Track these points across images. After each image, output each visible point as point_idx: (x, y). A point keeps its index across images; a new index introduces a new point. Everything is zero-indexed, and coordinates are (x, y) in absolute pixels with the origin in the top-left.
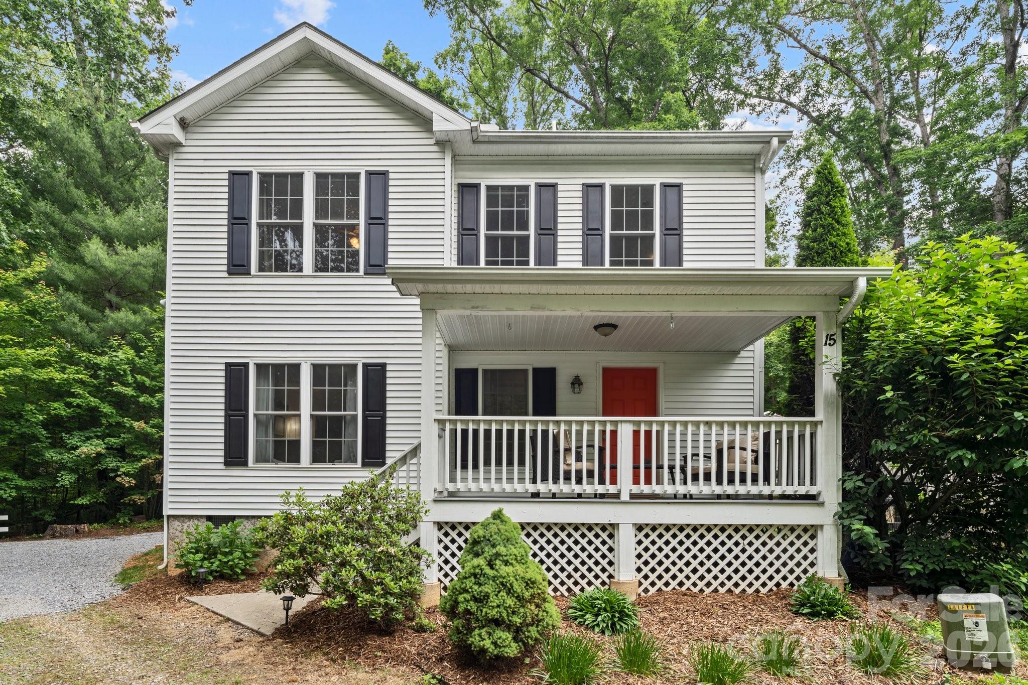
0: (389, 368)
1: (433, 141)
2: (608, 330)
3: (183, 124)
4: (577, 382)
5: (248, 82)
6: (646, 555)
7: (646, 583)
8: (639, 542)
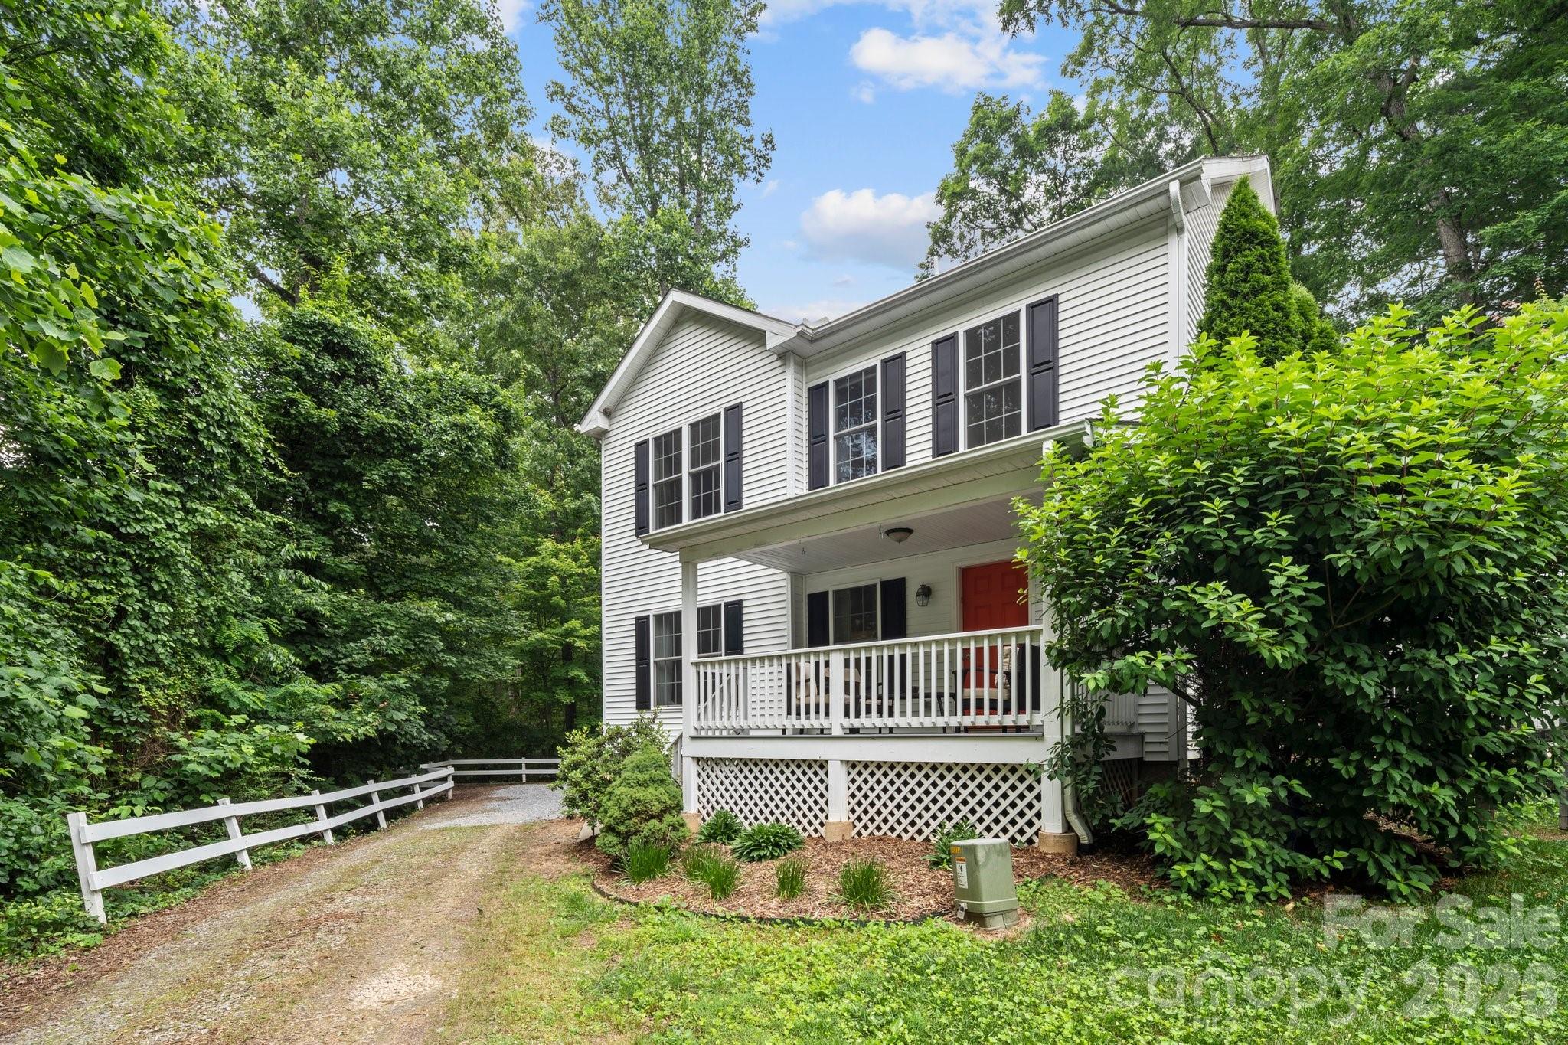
0: (745, 604)
1: (775, 357)
2: (902, 534)
3: (607, 413)
4: (926, 592)
5: (643, 357)
6: (859, 795)
7: (859, 825)
8: (853, 781)
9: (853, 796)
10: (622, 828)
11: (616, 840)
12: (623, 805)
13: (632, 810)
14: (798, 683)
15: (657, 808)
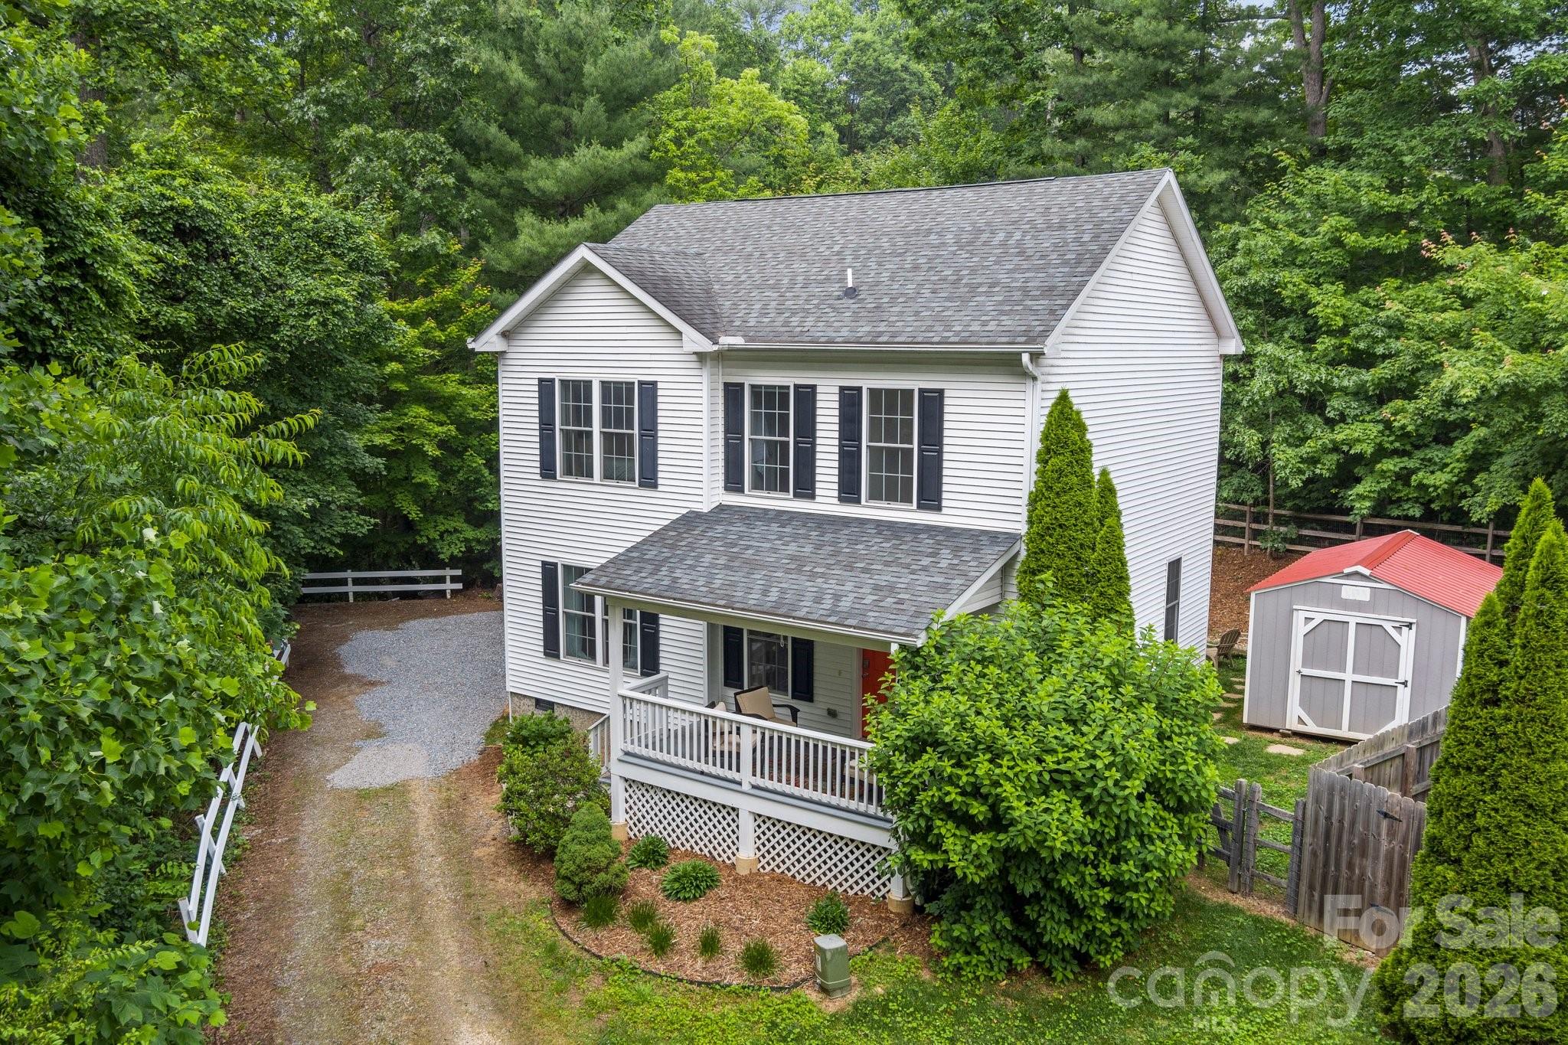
1: (691, 352)
3: (507, 336)
6: (764, 838)
7: (763, 862)
8: (759, 826)
9: (759, 838)
10: (577, 879)
11: (572, 887)
12: (578, 862)
13: (585, 866)
14: (714, 734)
15: (604, 862)
